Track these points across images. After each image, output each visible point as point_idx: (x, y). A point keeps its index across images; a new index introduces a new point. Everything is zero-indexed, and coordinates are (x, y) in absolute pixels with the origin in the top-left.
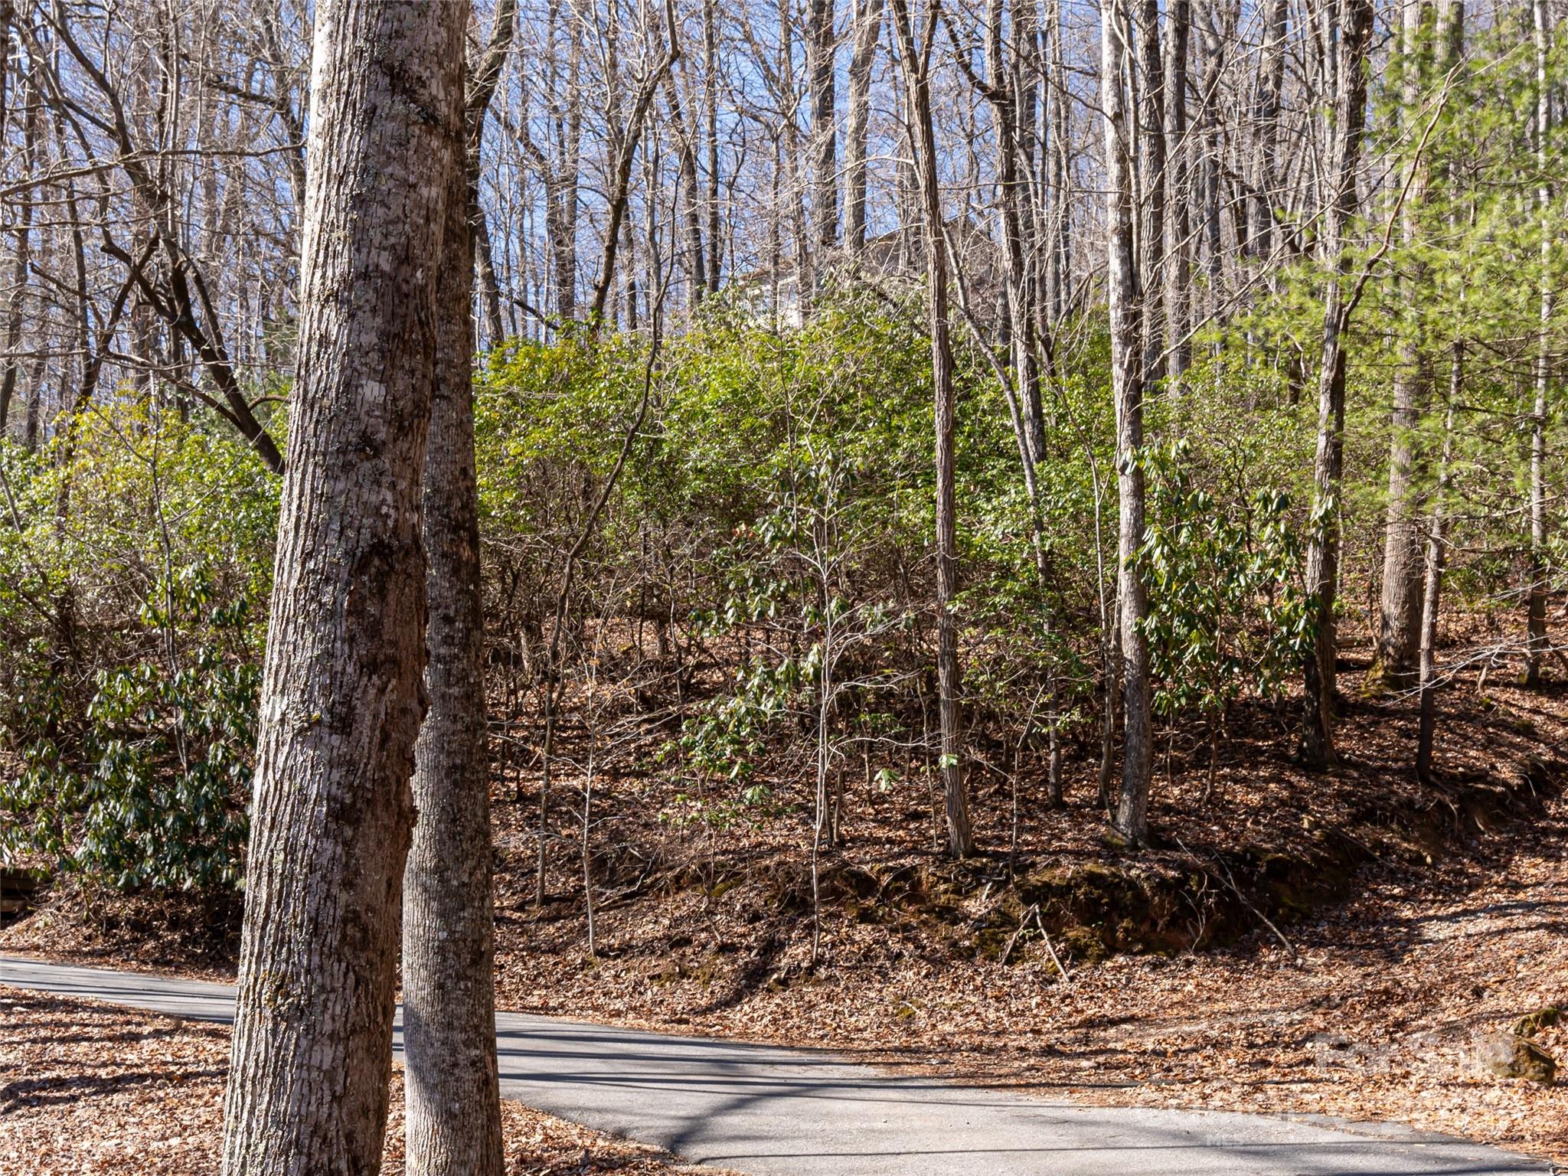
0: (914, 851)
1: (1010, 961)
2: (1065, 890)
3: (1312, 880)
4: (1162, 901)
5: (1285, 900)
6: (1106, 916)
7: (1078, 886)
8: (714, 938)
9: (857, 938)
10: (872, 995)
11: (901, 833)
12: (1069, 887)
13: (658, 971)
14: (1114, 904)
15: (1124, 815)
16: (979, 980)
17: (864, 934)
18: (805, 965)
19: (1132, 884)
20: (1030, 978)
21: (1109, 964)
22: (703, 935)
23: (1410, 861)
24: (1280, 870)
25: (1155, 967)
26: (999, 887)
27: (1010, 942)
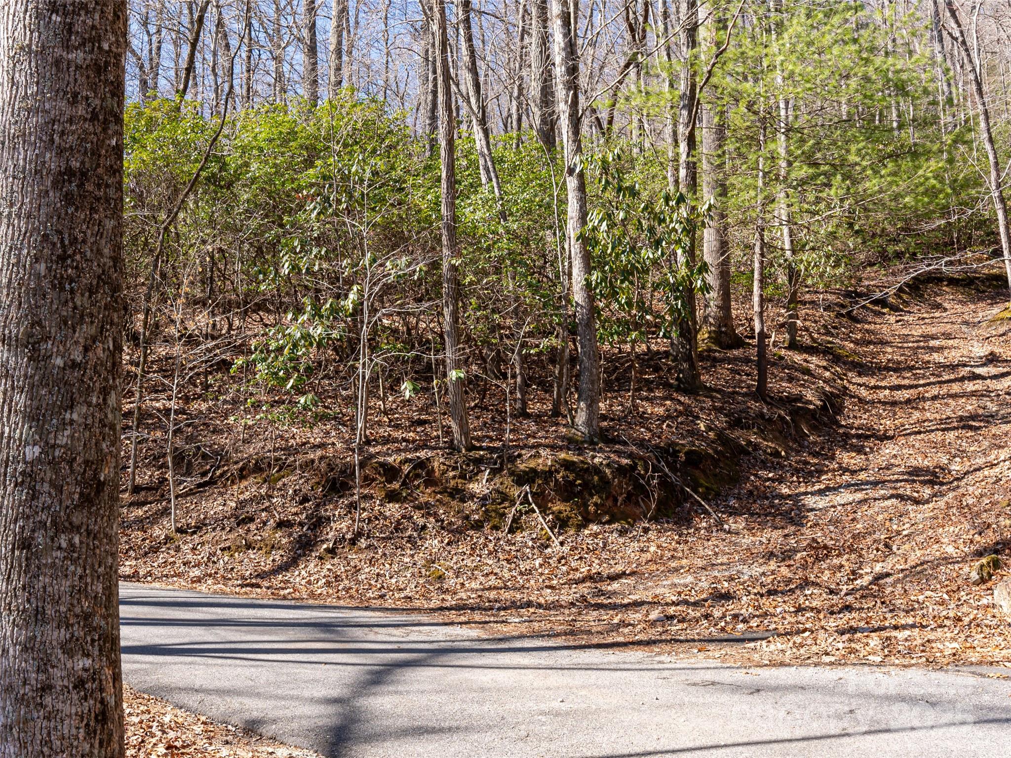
0: (424, 446)
1: (511, 531)
2: (548, 474)
3: (715, 467)
4: (620, 482)
5: (702, 481)
6: (580, 494)
7: (558, 472)
8: (273, 516)
9: (388, 514)
10: (407, 560)
11: (411, 434)
12: (550, 472)
13: (228, 544)
14: (586, 485)
15: (581, 418)
16: (491, 546)
17: (393, 510)
18: (348, 536)
19: (597, 470)
20: (530, 544)
21: (587, 532)
22: (263, 514)
23: (771, 454)
24: (695, 459)
25: (622, 533)
26: (494, 472)
27: (511, 516)
